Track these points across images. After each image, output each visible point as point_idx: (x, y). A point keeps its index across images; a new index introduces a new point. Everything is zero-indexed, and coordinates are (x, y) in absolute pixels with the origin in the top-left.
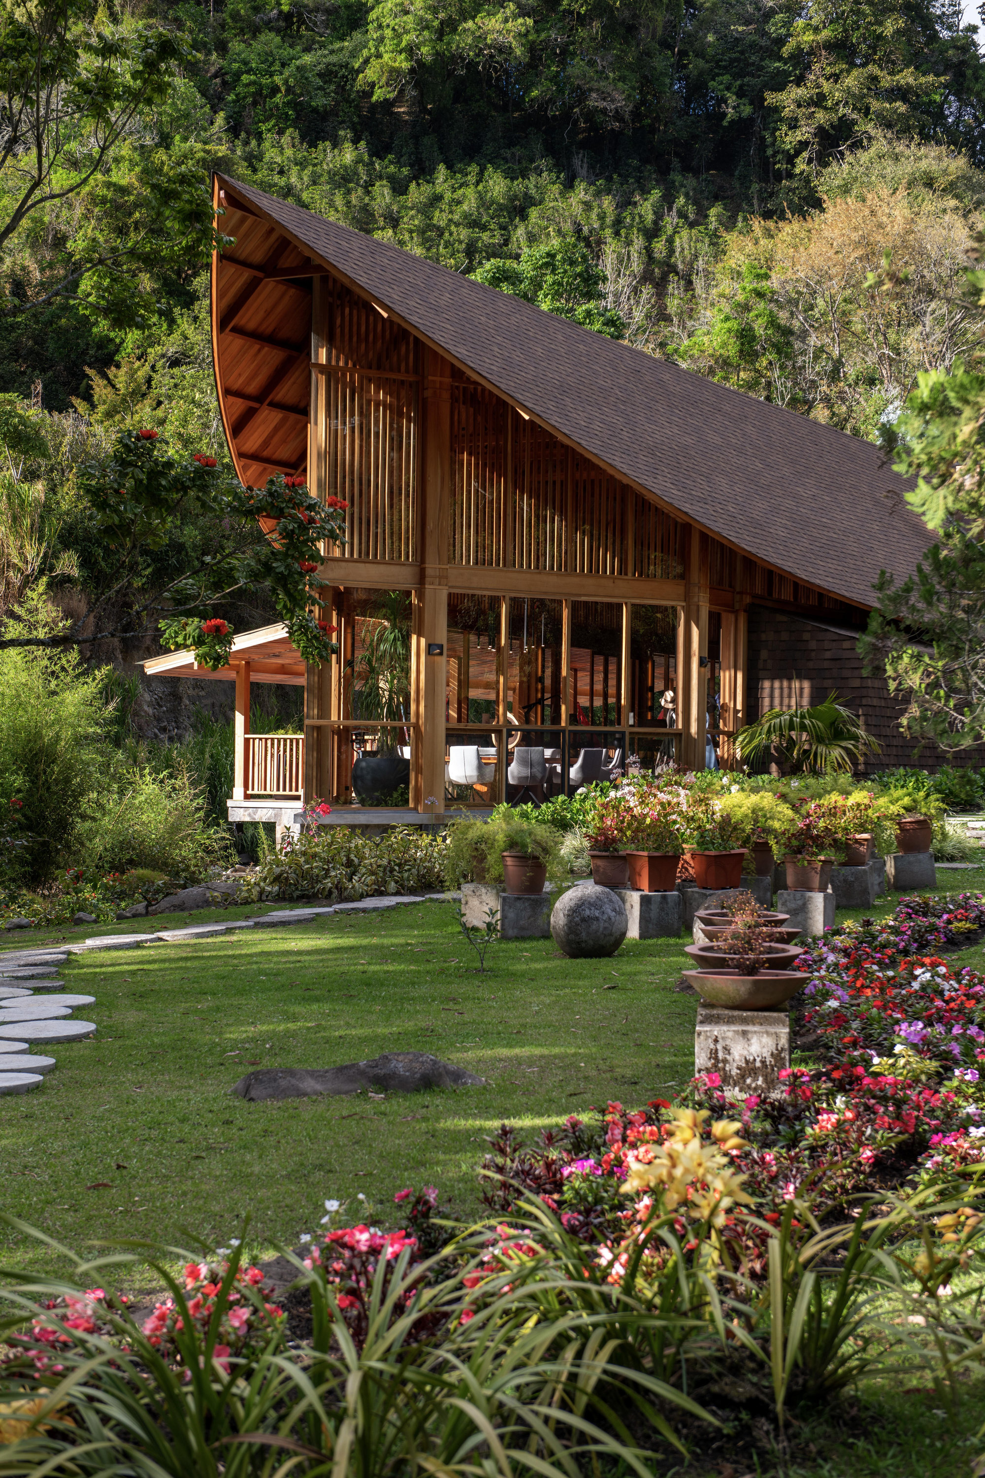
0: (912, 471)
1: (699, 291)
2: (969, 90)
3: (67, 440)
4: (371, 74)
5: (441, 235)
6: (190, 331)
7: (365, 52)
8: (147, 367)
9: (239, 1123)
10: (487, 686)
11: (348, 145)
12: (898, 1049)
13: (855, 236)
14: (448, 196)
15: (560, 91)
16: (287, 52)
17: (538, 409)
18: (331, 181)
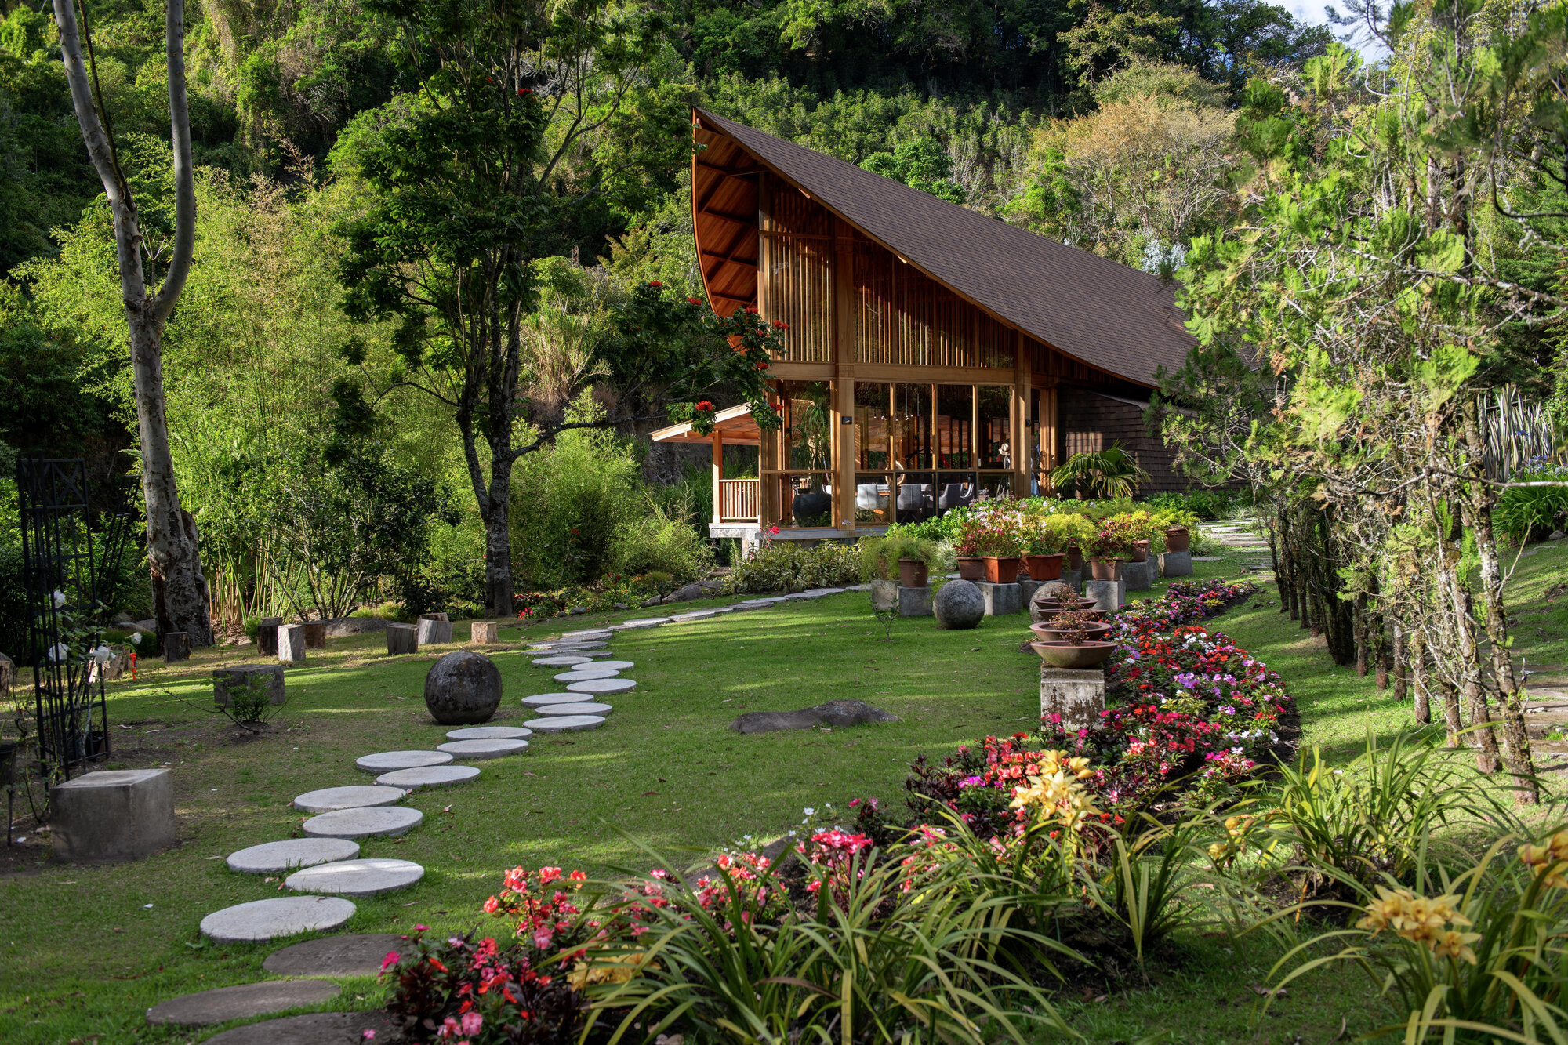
0: (1188, 306)
1: (1015, 169)
2: (1197, 27)
3: (596, 285)
4: (790, 31)
5: (839, 137)
6: (675, 209)
7: (786, 18)
8: (647, 234)
9: (736, 749)
10: (880, 442)
11: (775, 80)
12: (1179, 693)
13: (1122, 128)
14: (843, 111)
15: (917, 38)
16: (734, 20)
17: (912, 256)
18: (765, 104)
